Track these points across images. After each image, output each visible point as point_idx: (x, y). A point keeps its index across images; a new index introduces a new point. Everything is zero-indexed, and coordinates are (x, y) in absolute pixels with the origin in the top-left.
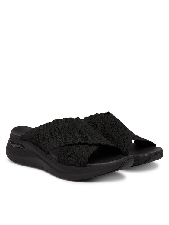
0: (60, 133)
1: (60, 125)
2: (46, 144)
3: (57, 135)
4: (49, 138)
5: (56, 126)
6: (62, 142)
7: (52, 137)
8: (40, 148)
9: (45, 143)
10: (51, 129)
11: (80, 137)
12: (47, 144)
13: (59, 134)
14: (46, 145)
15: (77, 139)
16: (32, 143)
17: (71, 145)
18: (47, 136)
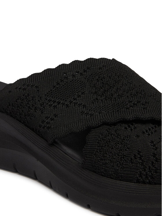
0: (83, 93)
1: (81, 74)
2: (49, 120)
3: (75, 99)
4: (55, 107)
5: (71, 78)
6: (91, 115)
7: (63, 104)
8: (32, 130)
9: (47, 118)
10: (58, 84)
11: (134, 104)
12: (52, 119)
13: (79, 96)
14: (48, 123)
15: (127, 108)
16: (11, 116)
17: (114, 124)
18: (50, 101)
